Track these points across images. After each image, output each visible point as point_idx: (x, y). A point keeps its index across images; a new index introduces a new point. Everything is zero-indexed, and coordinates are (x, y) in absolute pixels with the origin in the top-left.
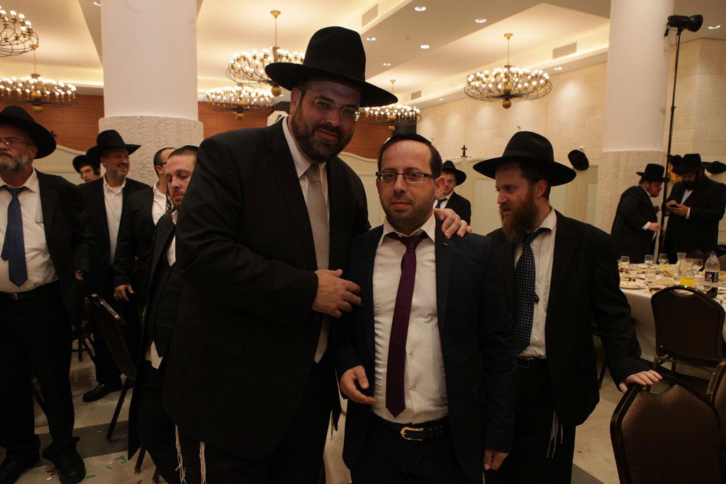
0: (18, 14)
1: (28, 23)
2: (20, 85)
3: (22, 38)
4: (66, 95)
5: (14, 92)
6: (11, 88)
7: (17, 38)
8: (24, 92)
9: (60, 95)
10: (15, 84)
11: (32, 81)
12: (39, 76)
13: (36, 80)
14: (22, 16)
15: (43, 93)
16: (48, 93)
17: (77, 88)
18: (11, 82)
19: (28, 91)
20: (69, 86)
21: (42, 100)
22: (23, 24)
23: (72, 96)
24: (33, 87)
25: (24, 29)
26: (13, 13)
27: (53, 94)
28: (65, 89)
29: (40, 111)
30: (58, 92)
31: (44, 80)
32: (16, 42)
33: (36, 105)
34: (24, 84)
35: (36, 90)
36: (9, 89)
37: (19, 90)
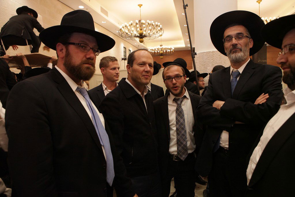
0: (158, 23)
1: (161, 26)
2: (157, 49)
3: (158, 32)
4: (171, 51)
5: (155, 52)
6: (154, 51)
7: (157, 32)
8: (157, 52)
9: (169, 52)
10: (155, 49)
11: (160, 47)
12: (162, 45)
13: (161, 47)
14: (159, 24)
15: (163, 52)
16: (165, 51)
17: (174, 48)
18: (154, 49)
19: (159, 51)
20: (172, 48)
21: (163, 54)
22: (159, 26)
23: (172, 51)
24: (160, 50)
25: (159, 28)
26: (156, 23)
27: (166, 52)
28: (170, 49)
29: (162, 58)
30: (168, 50)
31: (164, 47)
32: (157, 33)
33: (161, 56)
34: (158, 49)
35: (161, 51)
36: (153, 52)
37: (156, 51)
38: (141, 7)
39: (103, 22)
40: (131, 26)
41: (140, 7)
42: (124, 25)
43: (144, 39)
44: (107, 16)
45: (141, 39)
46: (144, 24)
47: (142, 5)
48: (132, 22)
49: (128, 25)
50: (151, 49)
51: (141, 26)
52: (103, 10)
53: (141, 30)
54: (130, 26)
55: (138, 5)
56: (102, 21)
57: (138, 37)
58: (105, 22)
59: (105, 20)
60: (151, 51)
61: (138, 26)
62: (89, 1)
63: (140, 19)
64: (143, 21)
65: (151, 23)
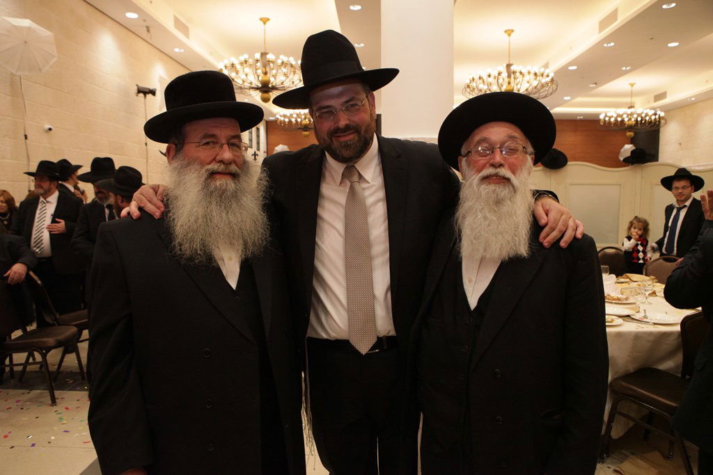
5: (290, 122)
18: (289, 115)
19: (299, 120)
21: (309, 127)
24: (303, 117)
33: (305, 131)
34: (297, 115)
35: (305, 119)
36: (287, 120)
37: (293, 120)
38: (268, 23)
39: (177, 50)
40: (245, 64)
41: (265, 23)
42: (227, 62)
43: (271, 94)
44: (187, 36)
45: (266, 95)
46: (273, 62)
47: (268, 20)
48: (246, 56)
49: (236, 62)
50: (282, 114)
51: (265, 66)
52: (179, 24)
53: (266, 73)
54: (241, 64)
55: (261, 19)
56: (176, 47)
57: (257, 89)
58: (182, 51)
59: (181, 45)
60: (282, 119)
61: (259, 64)
62: (151, 2)
63: (263, 51)
64: (270, 57)
65: (288, 61)
